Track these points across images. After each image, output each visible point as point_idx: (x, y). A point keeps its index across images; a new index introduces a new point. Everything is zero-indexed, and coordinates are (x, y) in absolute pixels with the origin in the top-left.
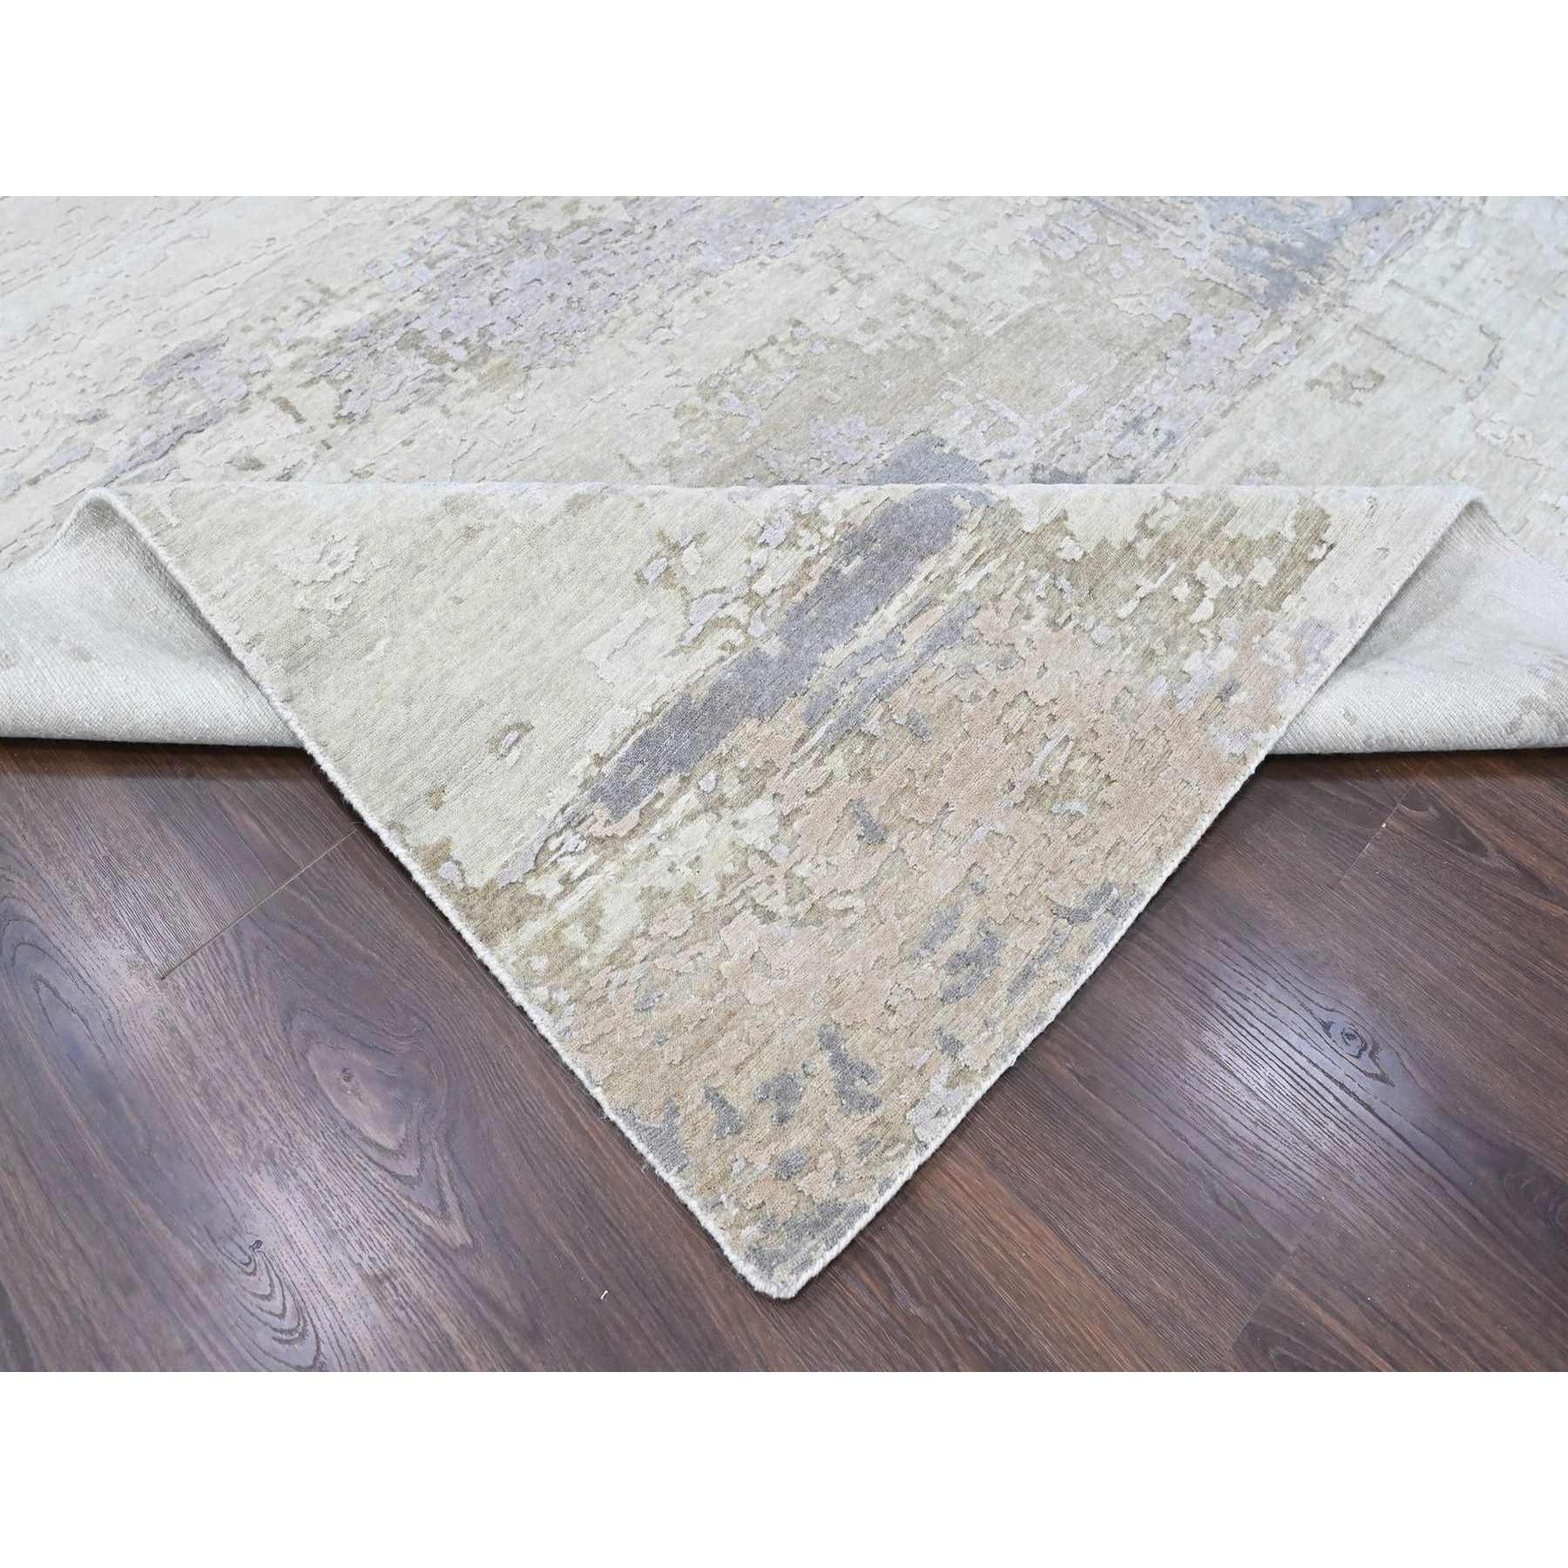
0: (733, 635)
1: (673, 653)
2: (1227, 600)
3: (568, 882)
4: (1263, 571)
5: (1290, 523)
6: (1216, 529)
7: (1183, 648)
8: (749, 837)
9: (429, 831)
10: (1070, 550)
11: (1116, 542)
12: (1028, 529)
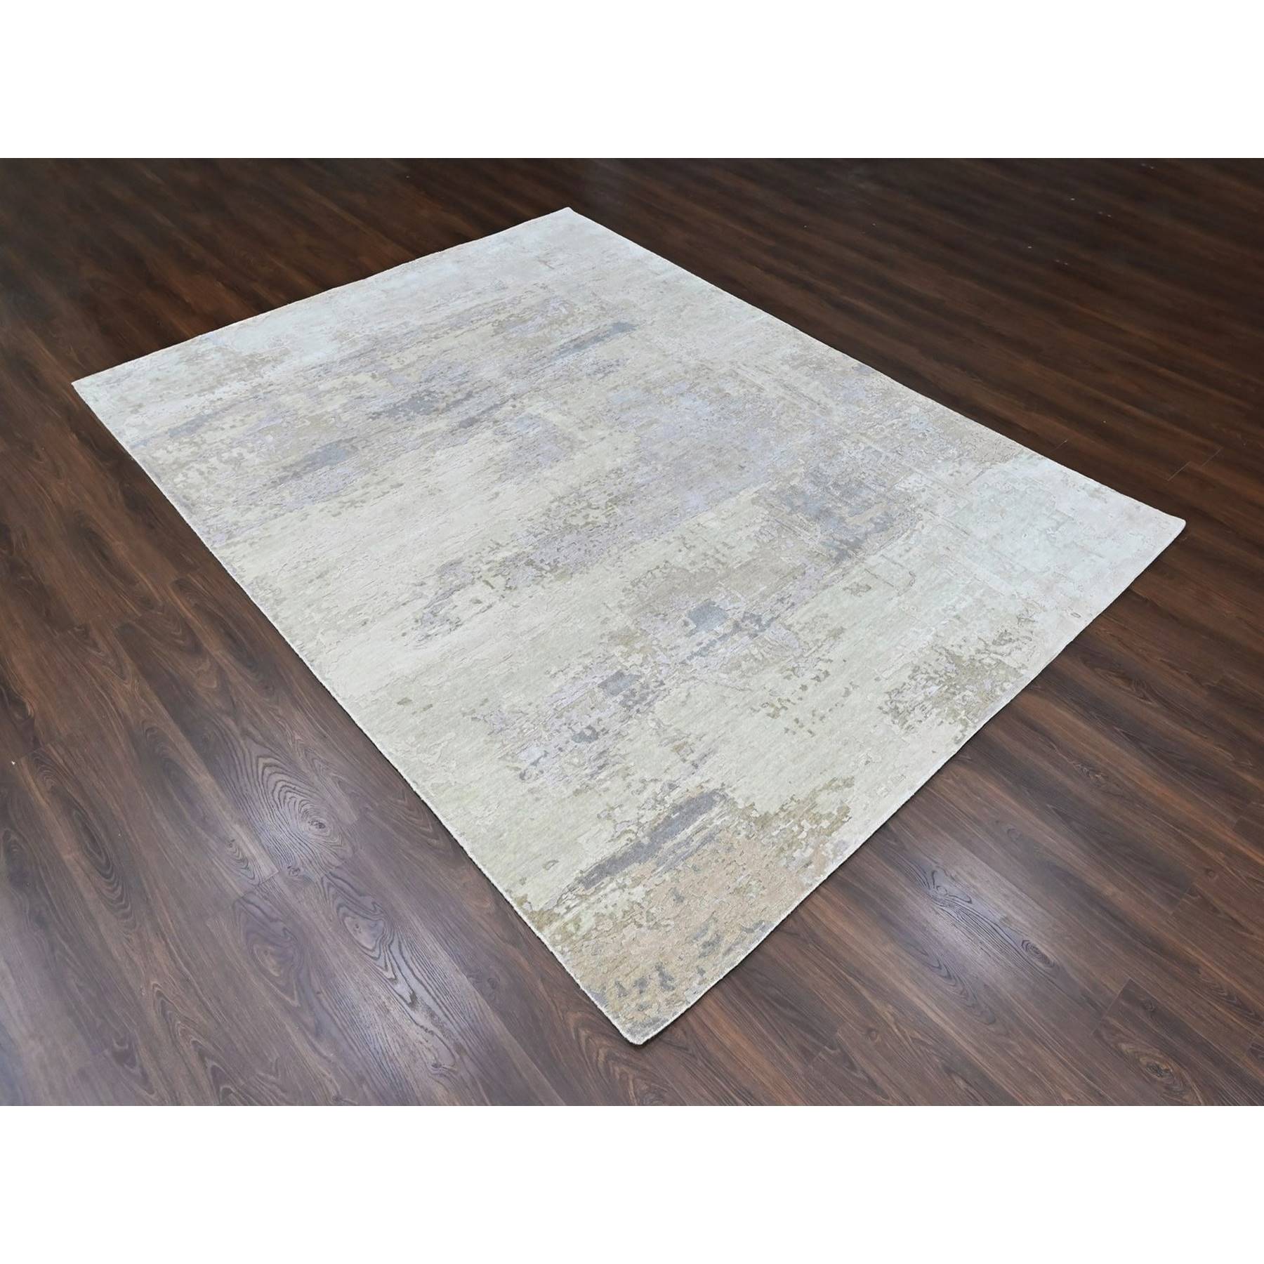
0: (631, 836)
1: (609, 841)
2: (812, 832)
3: (568, 909)
4: (825, 824)
5: (836, 809)
6: (809, 810)
7: (794, 848)
8: (634, 898)
9: (520, 892)
10: (754, 814)
11: (772, 812)
12: (740, 807)
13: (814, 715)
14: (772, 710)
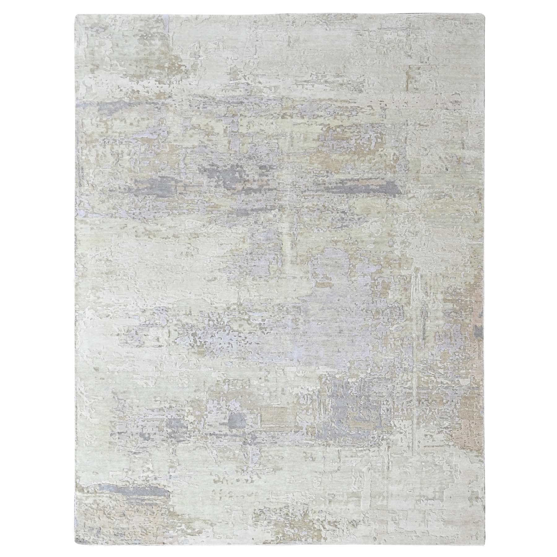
0: (128, 484)
1: (120, 480)
2: (182, 530)
3: (88, 492)
5: (198, 530)
6: (190, 522)
7: (172, 529)
8: (110, 504)
9: (80, 474)
10: (171, 510)
11: (177, 513)
12: (170, 504)
13: (229, 493)
14: (217, 479)
